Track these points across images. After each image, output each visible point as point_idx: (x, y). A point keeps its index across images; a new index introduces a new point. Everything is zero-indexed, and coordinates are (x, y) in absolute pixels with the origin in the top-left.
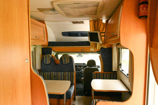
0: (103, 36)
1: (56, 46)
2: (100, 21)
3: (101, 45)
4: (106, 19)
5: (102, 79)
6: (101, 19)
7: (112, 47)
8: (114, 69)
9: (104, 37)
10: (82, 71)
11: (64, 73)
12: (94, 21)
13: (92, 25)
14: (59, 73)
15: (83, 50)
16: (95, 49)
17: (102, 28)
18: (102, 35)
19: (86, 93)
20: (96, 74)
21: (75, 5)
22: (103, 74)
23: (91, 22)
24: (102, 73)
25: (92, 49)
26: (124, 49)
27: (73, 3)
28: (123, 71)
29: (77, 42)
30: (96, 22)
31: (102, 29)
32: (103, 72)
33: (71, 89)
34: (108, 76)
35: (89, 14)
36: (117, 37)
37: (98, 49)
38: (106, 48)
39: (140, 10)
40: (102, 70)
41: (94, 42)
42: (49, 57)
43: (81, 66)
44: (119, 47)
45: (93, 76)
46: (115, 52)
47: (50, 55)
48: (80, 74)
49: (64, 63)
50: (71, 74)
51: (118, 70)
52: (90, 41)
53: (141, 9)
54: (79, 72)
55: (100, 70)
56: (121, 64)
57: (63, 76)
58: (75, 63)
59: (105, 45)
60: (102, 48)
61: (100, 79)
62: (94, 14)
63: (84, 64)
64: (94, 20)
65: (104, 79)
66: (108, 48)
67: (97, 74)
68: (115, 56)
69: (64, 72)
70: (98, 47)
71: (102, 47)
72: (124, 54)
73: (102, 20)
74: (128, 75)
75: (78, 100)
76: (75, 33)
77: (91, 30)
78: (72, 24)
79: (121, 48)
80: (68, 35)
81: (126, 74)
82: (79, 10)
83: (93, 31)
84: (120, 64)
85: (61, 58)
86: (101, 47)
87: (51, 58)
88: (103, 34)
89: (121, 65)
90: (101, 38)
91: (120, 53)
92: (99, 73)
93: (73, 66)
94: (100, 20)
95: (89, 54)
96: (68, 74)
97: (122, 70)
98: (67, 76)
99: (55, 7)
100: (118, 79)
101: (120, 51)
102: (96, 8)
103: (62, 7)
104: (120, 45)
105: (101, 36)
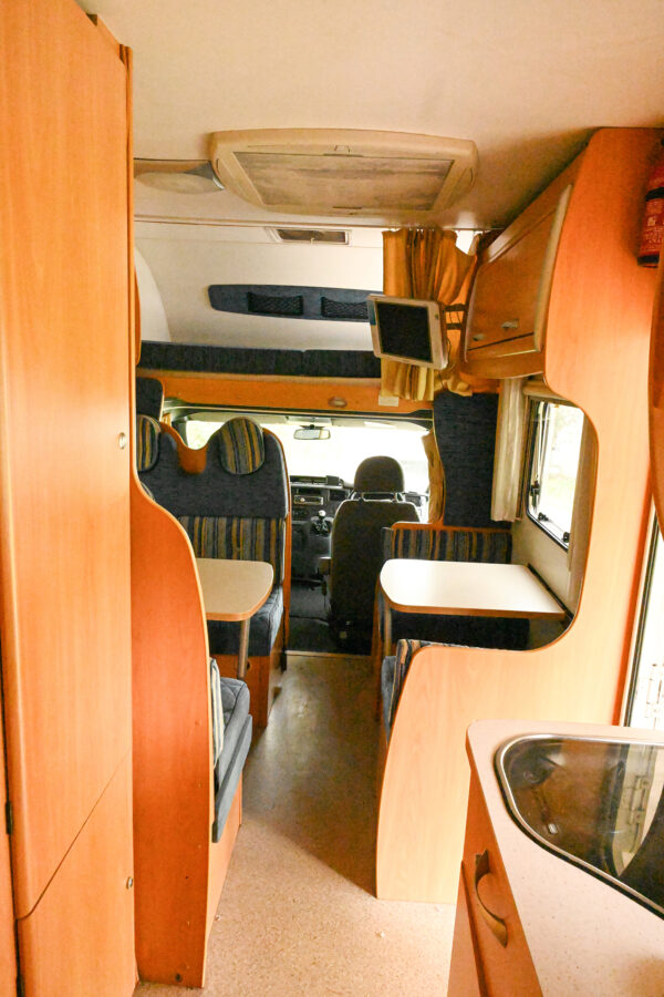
0: (451, 326)
1: (185, 369)
2: (446, 241)
3: (440, 377)
4: (474, 230)
5: (432, 559)
6: (447, 227)
7: (498, 390)
8: (499, 512)
9: (459, 332)
10: (322, 518)
11: (229, 525)
12: (412, 239)
13: (397, 258)
14: (201, 523)
15: (341, 403)
16: (408, 397)
17: (450, 278)
18: (448, 321)
19: (343, 635)
20: (401, 537)
21: (331, 163)
22: (437, 534)
23: (392, 242)
24: (434, 533)
25: (389, 400)
26: (561, 407)
27: (322, 153)
28: (546, 519)
29: (309, 352)
30: (422, 245)
31: (449, 286)
32: (440, 526)
33: (269, 609)
34: (464, 546)
35: (390, 206)
36: (533, 346)
37: (421, 396)
38: (464, 394)
39: (646, 227)
40: (432, 516)
41: (401, 360)
42: (148, 429)
43: (318, 492)
44: (533, 393)
45: (389, 541)
46: (514, 419)
47: (151, 419)
48: (311, 537)
49: (231, 469)
50: (268, 529)
51: (519, 514)
52: (378, 354)
53: (652, 222)
54: (302, 522)
55: (424, 514)
56: (537, 485)
57: (222, 537)
58: (291, 473)
59: (463, 375)
60: (442, 395)
61: (425, 558)
62: (418, 207)
63: (333, 480)
64: (409, 234)
65: (442, 558)
66: (474, 394)
67: (407, 533)
68: (513, 440)
69: (230, 518)
70: (425, 390)
71: (445, 389)
72: (555, 436)
73: (454, 237)
74: (567, 537)
75: (301, 669)
76: (287, 294)
77: (392, 291)
78: (279, 240)
79: (544, 399)
80: (244, 305)
81: (559, 536)
82: (343, 182)
83: (399, 296)
84: (532, 483)
85: (216, 440)
86: (439, 386)
87: (160, 435)
88: (454, 317)
89: (537, 493)
90: (445, 339)
91: (536, 424)
92: (420, 531)
93: (283, 487)
94: (443, 234)
95: (366, 423)
96: (254, 529)
97: (542, 517)
98: (249, 541)
99: (222, 161)
100: (516, 563)
101: (537, 416)
102: (436, 179)
103: (258, 164)
104: (540, 384)
105: (445, 327)
